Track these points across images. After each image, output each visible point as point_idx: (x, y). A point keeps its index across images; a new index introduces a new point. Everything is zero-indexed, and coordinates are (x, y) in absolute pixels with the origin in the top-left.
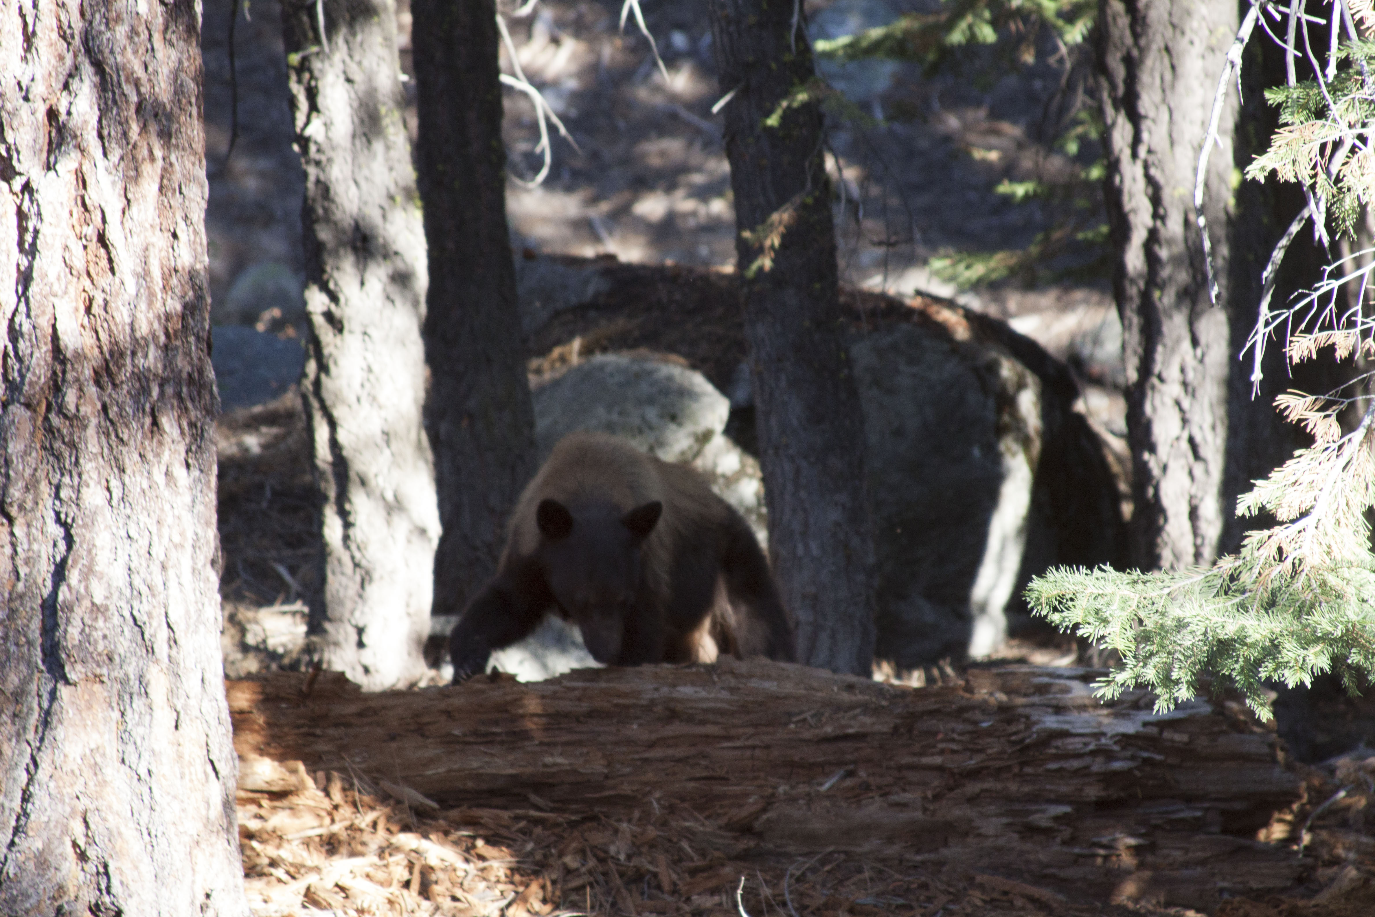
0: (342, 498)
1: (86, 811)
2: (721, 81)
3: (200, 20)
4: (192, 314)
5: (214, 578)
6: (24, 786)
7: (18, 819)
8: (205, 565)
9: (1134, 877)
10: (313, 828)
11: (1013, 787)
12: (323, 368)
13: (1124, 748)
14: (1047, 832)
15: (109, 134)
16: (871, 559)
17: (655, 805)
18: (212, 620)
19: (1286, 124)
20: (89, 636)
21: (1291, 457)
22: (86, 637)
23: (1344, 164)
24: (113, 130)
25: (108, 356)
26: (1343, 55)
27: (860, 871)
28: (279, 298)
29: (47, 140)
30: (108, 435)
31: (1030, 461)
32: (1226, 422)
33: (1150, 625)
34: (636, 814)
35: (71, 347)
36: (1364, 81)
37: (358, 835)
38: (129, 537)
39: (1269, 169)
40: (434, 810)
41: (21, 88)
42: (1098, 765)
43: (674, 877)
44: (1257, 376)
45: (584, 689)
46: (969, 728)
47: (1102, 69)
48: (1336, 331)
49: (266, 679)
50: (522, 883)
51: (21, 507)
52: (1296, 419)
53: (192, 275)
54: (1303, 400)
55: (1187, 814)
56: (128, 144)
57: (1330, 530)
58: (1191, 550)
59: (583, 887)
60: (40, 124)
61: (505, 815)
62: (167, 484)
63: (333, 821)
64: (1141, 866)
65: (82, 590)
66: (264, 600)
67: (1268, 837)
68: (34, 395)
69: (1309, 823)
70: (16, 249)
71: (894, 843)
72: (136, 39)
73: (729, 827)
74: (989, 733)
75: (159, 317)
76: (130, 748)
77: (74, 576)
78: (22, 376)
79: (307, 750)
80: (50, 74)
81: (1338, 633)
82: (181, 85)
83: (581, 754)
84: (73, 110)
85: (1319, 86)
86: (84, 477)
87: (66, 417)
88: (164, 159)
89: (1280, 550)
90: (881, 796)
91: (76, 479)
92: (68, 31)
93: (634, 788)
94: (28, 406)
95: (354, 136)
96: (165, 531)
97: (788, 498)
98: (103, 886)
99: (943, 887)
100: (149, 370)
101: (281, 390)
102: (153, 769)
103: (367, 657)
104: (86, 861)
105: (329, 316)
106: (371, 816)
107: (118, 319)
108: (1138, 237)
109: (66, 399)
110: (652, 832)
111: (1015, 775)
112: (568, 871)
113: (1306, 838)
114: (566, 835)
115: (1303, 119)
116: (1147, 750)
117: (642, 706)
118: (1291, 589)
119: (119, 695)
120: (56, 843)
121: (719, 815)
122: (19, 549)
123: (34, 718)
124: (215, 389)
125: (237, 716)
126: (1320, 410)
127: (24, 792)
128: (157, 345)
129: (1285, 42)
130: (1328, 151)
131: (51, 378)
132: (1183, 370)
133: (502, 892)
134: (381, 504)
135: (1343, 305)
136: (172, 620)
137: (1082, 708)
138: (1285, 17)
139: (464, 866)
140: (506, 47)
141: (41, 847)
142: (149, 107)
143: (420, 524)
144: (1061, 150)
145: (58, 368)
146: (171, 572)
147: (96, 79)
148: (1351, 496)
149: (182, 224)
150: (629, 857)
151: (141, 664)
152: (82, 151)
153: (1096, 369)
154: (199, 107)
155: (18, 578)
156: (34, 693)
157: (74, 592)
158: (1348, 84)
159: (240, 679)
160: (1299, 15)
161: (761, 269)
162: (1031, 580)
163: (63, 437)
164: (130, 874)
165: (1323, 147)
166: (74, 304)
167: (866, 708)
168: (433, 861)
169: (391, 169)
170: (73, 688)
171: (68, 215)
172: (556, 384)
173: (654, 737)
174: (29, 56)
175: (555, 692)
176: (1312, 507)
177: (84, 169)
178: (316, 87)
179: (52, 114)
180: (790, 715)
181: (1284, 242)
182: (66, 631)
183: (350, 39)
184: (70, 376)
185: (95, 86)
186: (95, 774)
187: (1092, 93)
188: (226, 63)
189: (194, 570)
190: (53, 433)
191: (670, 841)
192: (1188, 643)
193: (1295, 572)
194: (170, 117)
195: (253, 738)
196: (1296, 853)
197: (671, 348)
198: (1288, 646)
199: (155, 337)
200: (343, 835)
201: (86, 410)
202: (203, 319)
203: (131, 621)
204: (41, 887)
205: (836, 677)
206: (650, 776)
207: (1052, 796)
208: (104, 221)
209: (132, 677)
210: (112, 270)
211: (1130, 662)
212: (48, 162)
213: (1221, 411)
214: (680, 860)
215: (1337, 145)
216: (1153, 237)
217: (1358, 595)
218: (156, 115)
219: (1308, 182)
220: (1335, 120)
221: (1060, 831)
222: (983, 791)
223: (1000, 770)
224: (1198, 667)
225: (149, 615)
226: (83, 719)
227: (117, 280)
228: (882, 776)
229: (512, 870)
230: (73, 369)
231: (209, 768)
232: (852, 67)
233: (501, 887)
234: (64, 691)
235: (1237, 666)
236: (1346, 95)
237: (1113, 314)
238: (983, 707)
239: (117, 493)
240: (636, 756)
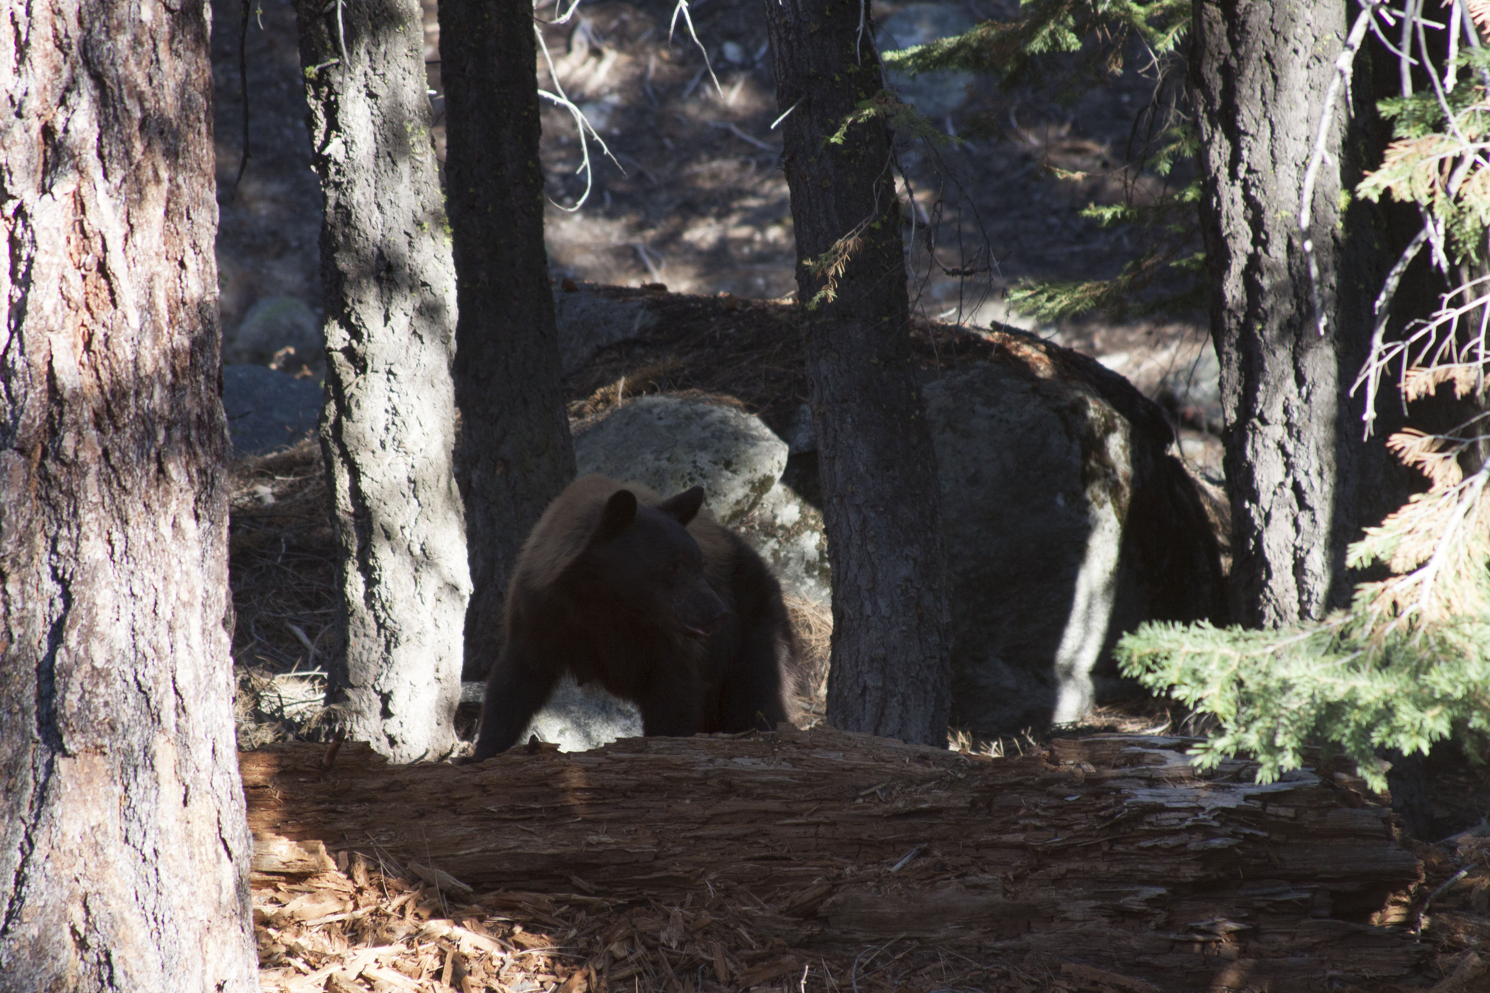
0: (366, 553)
1: (86, 895)
2: (779, 96)
3: (209, 28)
4: (202, 350)
5: (225, 640)
6: (17, 866)
7: (11, 904)
8: (216, 625)
9: (1235, 964)
10: (335, 913)
11: (1102, 867)
12: (344, 410)
13: (1223, 824)
14: (1139, 915)
15: (110, 153)
16: (946, 619)
17: (710, 887)
18: (224, 685)
19: (1401, 139)
20: (89, 702)
21: (1407, 502)
22: (86, 703)
23: (1465, 182)
24: (114, 149)
25: (108, 396)
26: (1463, 63)
27: (935, 959)
28: (294, 335)
29: (42, 160)
30: (109, 483)
31: (1119, 510)
32: (1334, 467)
33: (1252, 686)
34: (689, 898)
35: (69, 387)
36: (1486, 91)
37: (384, 921)
38: (133, 595)
39: (1383, 187)
40: (468, 893)
41: (13, 104)
42: (1195, 843)
43: (731, 966)
44: (1370, 415)
45: (632, 761)
46: (1054, 802)
47: (1198, 81)
48: (1456, 365)
49: (282, 751)
50: (563, 974)
51: (15, 563)
52: (1413, 460)
53: (201, 306)
54: (1419, 440)
55: (1294, 896)
56: (131, 164)
57: (1450, 581)
58: (1296, 607)
59: (632, 977)
60: (35, 143)
61: (546, 898)
62: (174, 537)
63: (356, 907)
64: (1244, 953)
65: (81, 653)
66: (280, 666)
67: (1382, 921)
68: (28, 439)
69: (1427, 906)
70: (8, 279)
71: (972, 929)
72: (139, 50)
73: (790, 911)
74: (1075, 808)
75: (165, 354)
76: (135, 826)
77: (72, 638)
78: (16, 419)
79: (327, 828)
80: (45, 88)
81: (1458, 694)
82: (189, 100)
83: (628, 832)
84: (71, 127)
85: (1437, 97)
86: (83, 529)
87: (63, 463)
88: (170, 180)
89: (1395, 604)
90: (958, 877)
91: (75, 532)
92: (65, 41)
93: (687, 869)
94: (21, 451)
95: (377, 156)
96: (173, 589)
97: (854, 551)
98: (105, 977)
99: (1026, 977)
100: (154, 411)
101: (299, 434)
102: (160, 850)
103: (392, 726)
104: (87, 950)
105: (349, 352)
106: (398, 901)
107: (120, 357)
108: (1238, 264)
109: (64, 444)
110: (706, 917)
111: (1105, 854)
112: (615, 960)
113: (1425, 922)
114: (612, 920)
115: (1419, 132)
116: (1249, 826)
117: (695, 779)
118: (1407, 647)
119: (122, 768)
120: (53, 929)
121: (779, 898)
122: (12, 608)
123: (28, 794)
124: (227, 432)
125: (251, 791)
126: (1439, 451)
127: (18, 874)
128: (163, 385)
129: (1400, 48)
130: (1447, 168)
131: (47, 421)
132: (1286, 410)
133: (542, 984)
134: (408, 559)
135: (1463, 337)
136: (180, 684)
137: (1179, 780)
138: (1400, 21)
139: (501, 955)
140: (544, 58)
141: (36, 934)
142: (153, 124)
143: (451, 580)
144: (1153, 171)
145: (55, 410)
146: (179, 634)
147: (95, 93)
148: (1474, 545)
149: (190, 252)
150: (681, 945)
151: (146, 733)
152: (81, 172)
153: (1190, 410)
154: (208, 124)
155: (11, 640)
156: (29, 765)
157: (73, 655)
158: (1469, 94)
159: (254, 751)
160: (1415, 19)
161: (824, 300)
162: (1121, 637)
163: (60, 486)
164: (134, 964)
165: (1442, 162)
166: (72, 340)
167: (941, 781)
168: (466, 949)
169: (418, 193)
170: (71, 760)
171: (65, 242)
172: (599, 426)
173: (708, 813)
174: (22, 68)
175: (600, 764)
176: (1430, 558)
177: (83, 191)
178: (336, 101)
179: (47, 131)
180: (858, 789)
181: (1399, 268)
182: (63, 698)
183: (373, 50)
184: (67, 419)
185: (95, 101)
186: (96, 854)
187: (1185, 107)
188: (236, 76)
189: (204, 631)
190: (49, 481)
191: (726, 926)
192: (1294, 706)
193: (1412, 629)
194: (177, 135)
195: (267, 815)
196: (1413, 937)
197: (725, 389)
198: (1403, 708)
199: (161, 376)
200: (368, 921)
201: (85, 455)
202: (214, 356)
203: (135, 688)
204: (37, 978)
205: (907, 747)
206: (704, 857)
207: (1145, 877)
208: (105, 248)
209: (136, 748)
210: (114, 302)
211: (1230, 726)
212: (44, 185)
213: (1328, 455)
214: (737, 948)
215: (1457, 161)
216: (1254, 264)
217: (1480, 654)
218: (161, 133)
219: (1425, 201)
220: (1454, 134)
221: (1154, 915)
222: (1069, 871)
223: (1087, 848)
224: (1305, 732)
225: (155, 679)
226: (82, 794)
227: (119, 314)
228: (959, 856)
229: (552, 958)
230: (71, 411)
231: (221, 847)
232: (921, 79)
233: (541, 978)
234: (62, 764)
235: (1347, 732)
236: (1466, 107)
237: (1210, 350)
238: (1069, 779)
239: (119, 547)
240: (689, 834)
